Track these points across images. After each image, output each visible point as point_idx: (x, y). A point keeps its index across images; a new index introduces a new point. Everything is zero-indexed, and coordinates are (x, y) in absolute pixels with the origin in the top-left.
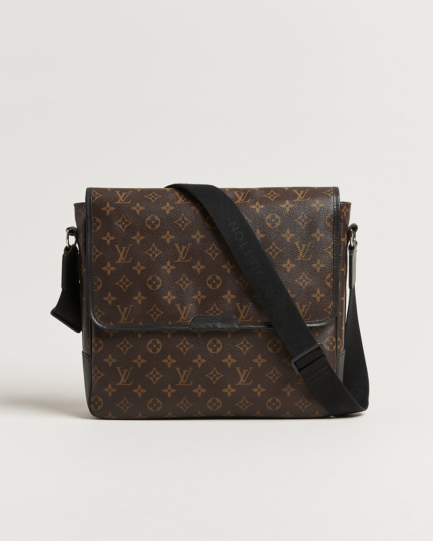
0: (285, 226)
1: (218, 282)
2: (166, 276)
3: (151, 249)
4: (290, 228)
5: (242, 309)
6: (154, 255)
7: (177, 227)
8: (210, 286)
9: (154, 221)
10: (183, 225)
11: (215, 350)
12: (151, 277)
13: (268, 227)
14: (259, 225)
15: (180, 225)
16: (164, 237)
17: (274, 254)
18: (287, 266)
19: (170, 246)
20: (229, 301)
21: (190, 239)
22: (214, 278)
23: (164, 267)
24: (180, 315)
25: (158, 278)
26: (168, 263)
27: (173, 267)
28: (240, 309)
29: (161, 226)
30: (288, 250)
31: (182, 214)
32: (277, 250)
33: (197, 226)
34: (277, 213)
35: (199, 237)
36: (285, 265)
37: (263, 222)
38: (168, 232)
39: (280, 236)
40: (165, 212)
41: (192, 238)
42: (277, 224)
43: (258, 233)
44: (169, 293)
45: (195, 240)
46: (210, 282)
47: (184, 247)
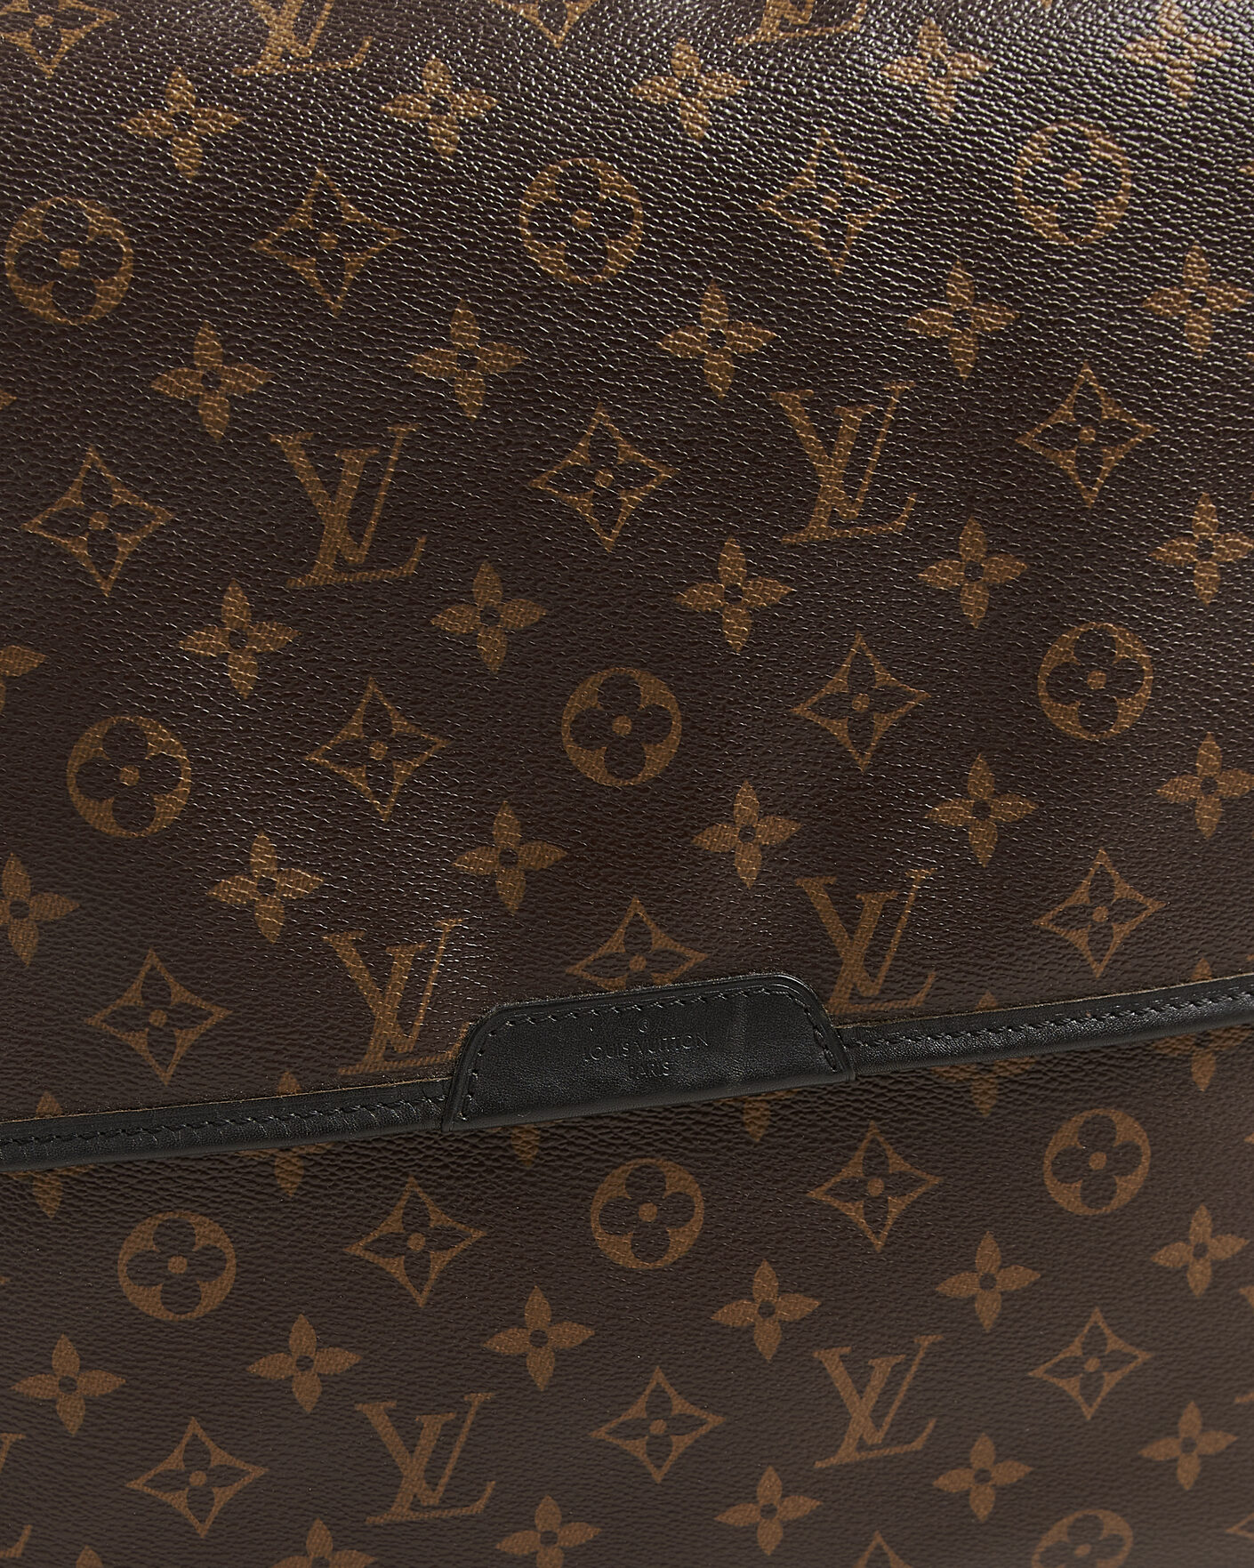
0: (1165, 223)
1: (653, 725)
2: (222, 710)
3: (72, 498)
4: (1205, 242)
5: (850, 920)
6: (103, 548)
7: (278, 285)
8: (591, 764)
9: (75, 245)
10: (331, 266)
11: (652, 1242)
12: (96, 732)
13: (1038, 239)
14: (961, 223)
15: (306, 269)
16: (174, 384)
17: (1089, 462)
18: (1192, 550)
19: (235, 455)
20: (748, 866)
21: (401, 384)
22: (620, 695)
23: (203, 643)
24: (363, 1022)
25: (161, 739)
26: (235, 604)
27: (275, 636)
28: (832, 923)
29: (146, 285)
30: (1197, 423)
31: (312, 174)
32: (1115, 433)
33: (453, 274)
34: (1103, 117)
35: (473, 364)
36: (1181, 549)
37: (991, 197)
38: (208, 343)
39: (1132, 312)
40: (165, 158)
41: (418, 376)
42: (1108, 215)
43: (957, 300)
44: (263, 855)
45: (445, 388)
46: (590, 730)
47: (352, 463)
